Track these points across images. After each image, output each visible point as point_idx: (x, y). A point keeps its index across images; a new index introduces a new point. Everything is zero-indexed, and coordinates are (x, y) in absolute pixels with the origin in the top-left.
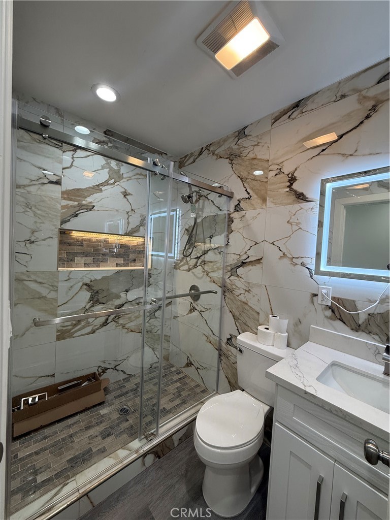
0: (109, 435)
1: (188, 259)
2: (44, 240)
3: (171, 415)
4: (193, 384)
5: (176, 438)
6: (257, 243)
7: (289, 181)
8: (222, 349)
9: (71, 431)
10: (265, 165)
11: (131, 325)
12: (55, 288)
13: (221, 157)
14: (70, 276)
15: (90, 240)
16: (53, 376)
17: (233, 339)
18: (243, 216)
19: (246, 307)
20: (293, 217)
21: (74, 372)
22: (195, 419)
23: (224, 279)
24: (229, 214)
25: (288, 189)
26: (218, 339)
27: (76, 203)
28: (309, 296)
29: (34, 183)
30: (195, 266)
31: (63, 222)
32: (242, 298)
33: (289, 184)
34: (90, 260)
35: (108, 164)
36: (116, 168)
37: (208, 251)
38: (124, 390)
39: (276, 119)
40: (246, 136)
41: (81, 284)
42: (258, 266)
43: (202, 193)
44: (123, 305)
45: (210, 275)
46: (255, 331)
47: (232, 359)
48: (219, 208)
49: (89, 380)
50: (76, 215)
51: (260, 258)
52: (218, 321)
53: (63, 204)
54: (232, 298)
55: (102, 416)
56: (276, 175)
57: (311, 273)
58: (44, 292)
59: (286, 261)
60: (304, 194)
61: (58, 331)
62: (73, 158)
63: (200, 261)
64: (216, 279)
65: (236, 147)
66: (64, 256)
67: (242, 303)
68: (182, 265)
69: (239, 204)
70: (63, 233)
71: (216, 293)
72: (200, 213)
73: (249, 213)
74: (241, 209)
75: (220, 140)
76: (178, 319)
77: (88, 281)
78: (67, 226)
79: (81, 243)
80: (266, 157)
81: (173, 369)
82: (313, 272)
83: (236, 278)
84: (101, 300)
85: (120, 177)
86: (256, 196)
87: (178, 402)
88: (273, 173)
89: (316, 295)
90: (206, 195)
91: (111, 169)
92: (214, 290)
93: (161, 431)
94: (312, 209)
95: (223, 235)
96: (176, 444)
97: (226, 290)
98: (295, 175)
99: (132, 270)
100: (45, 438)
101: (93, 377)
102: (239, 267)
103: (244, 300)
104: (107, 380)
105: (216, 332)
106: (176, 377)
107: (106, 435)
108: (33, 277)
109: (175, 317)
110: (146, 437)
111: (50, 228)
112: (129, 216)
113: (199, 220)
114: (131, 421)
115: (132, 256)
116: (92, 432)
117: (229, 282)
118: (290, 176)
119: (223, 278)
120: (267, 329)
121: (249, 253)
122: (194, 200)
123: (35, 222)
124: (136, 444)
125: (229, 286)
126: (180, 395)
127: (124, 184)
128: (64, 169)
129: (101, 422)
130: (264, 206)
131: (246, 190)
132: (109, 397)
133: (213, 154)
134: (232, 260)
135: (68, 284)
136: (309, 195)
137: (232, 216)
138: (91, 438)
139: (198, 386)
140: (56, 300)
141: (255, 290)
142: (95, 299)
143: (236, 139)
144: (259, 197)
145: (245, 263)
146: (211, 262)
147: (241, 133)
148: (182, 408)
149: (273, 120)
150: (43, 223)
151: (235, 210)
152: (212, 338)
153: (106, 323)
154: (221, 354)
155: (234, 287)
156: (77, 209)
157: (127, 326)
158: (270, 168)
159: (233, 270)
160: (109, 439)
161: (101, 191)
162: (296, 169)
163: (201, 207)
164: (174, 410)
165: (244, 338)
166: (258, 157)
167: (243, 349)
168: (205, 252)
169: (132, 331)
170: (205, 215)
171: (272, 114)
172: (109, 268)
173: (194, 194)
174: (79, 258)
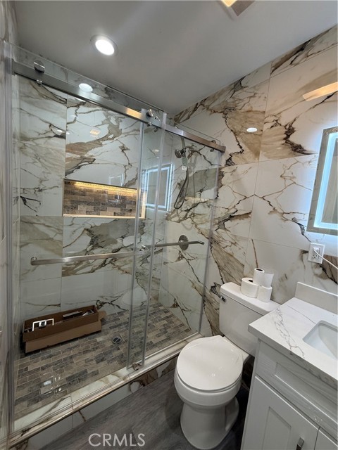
0: (102, 360)
1: (179, 211)
2: (51, 188)
3: (157, 349)
4: (178, 323)
5: (159, 370)
6: (246, 198)
7: (286, 133)
8: (206, 295)
9: (72, 353)
10: (261, 117)
11: (126, 267)
12: (60, 232)
13: (215, 112)
14: (74, 222)
15: (91, 191)
16: (59, 305)
17: (217, 288)
18: (234, 171)
19: (231, 258)
20: (287, 171)
21: (77, 303)
22: (178, 355)
23: (211, 232)
24: (220, 169)
25: (284, 141)
26: (203, 286)
27: (79, 156)
28: (298, 253)
29: (41, 136)
30: (185, 218)
31: (67, 173)
32: (228, 250)
33: (285, 136)
34: (91, 208)
35: (108, 119)
36: (115, 123)
37: (197, 204)
38: (118, 322)
39: (277, 67)
40: (242, 87)
41: (82, 229)
42: (246, 220)
43: (195, 149)
44: (119, 249)
46: (239, 282)
47: (215, 305)
48: (210, 163)
49: (89, 311)
50: (79, 167)
51: (248, 212)
52: (204, 270)
53: (67, 156)
54: (218, 249)
55: (98, 343)
56: (272, 127)
57: (302, 229)
58: (51, 234)
59: (276, 216)
60: (302, 145)
61: (63, 268)
62: (76, 113)
63: (190, 213)
64: (204, 231)
65: (232, 100)
66: (69, 204)
67: (228, 255)
68: (174, 217)
69: (230, 159)
70: (68, 183)
71: (203, 243)
72: (192, 168)
73: (241, 168)
74: (233, 164)
75: (215, 94)
76: (169, 265)
77: (89, 227)
78: (71, 177)
79: (84, 193)
80: (262, 109)
81: (161, 308)
82: (305, 228)
83: (223, 231)
84: (100, 244)
85: (119, 133)
86: (248, 150)
87: (163, 337)
88: (269, 125)
89: (307, 252)
90: (198, 150)
91: (111, 125)
92: (201, 241)
93: (146, 362)
94: (309, 162)
95: (213, 189)
96: (159, 375)
97: (212, 241)
98: (293, 126)
99: (128, 219)
100: (50, 356)
101: (92, 309)
102: (227, 220)
103: (229, 252)
104: (104, 312)
105: (202, 279)
106: (163, 316)
107: (100, 360)
108: (42, 221)
109: (165, 263)
110: (133, 367)
111: (57, 178)
112: (126, 170)
113: (190, 175)
114: (122, 350)
115: (128, 207)
116: (89, 356)
117: (216, 234)
118: (287, 127)
119: (210, 230)
120: (252, 281)
121: (237, 207)
122: (187, 156)
123: (43, 172)
124: (124, 371)
125: (216, 238)
126: (166, 332)
127: (123, 140)
128: (68, 123)
129: (97, 348)
130: (257, 160)
131: (239, 144)
132: (105, 327)
133: (208, 109)
134: (221, 213)
135: (72, 229)
136: (307, 147)
137: (222, 170)
138: (87, 361)
139: (182, 325)
140: (61, 242)
141: (241, 244)
142: (95, 243)
143: (232, 92)
144: (252, 151)
145: (233, 217)
146: (200, 215)
147: (238, 85)
148: (167, 344)
149: (273, 69)
150: (50, 173)
151: (227, 164)
152: (198, 284)
153: (104, 264)
154: (205, 300)
155: (221, 239)
156: (80, 161)
157: (122, 268)
158: (266, 120)
159: (221, 223)
160: (102, 364)
161: (101, 145)
162: (295, 120)
163: (193, 162)
164: (159, 345)
165: (228, 288)
166: (254, 109)
167: (225, 298)
168: (195, 205)
169: (126, 272)
170: (196, 170)
171: (273, 62)
172: (108, 216)
173: (187, 149)
174: (82, 206)
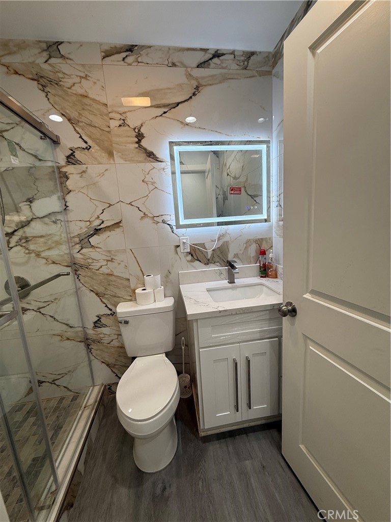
6: (110, 205)
7: (137, 137)
8: (89, 337)
10: (104, 109)
13: (17, 73)
17: (102, 320)
18: (84, 172)
19: (112, 278)
20: (147, 176)
24: (59, 168)
25: (137, 145)
26: (81, 329)
33: (137, 140)
37: (29, 222)
39: (107, 54)
40: (63, 56)
42: (118, 230)
45: (43, 255)
47: (106, 340)
48: (36, 157)
51: (118, 222)
54: (90, 274)
56: (120, 126)
59: (147, 220)
60: (154, 153)
64: (57, 259)
65: (48, 67)
69: (72, 154)
73: (93, 169)
74: (78, 162)
80: (103, 99)
82: (174, 227)
83: (91, 250)
86: (97, 148)
89: (179, 246)
92: (64, 272)
94: (164, 169)
95: (54, 197)
96: (83, 471)
98: (142, 131)
102: (92, 235)
103: (108, 271)
117: (82, 257)
118: (137, 131)
119: (69, 254)
120: (144, 290)
121: (102, 217)
125: (82, 262)
130: (112, 161)
131: (81, 137)
134: (79, 228)
136: (159, 155)
137: (64, 170)
141: (119, 258)
143: (45, 55)
144: (103, 149)
145: (100, 229)
146: (42, 237)
147: (53, 49)
149: (103, 54)
151: (69, 162)
152: (70, 333)
154: (89, 343)
155: (90, 261)
158: (111, 115)
159: (85, 241)
162: (142, 125)
166: (91, 96)
167: (128, 319)
168: (24, 225)
171: (100, 44)
